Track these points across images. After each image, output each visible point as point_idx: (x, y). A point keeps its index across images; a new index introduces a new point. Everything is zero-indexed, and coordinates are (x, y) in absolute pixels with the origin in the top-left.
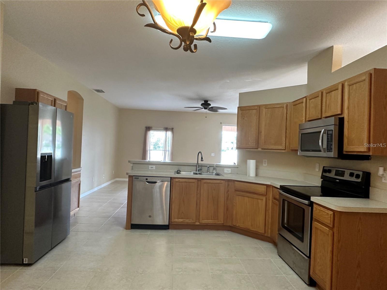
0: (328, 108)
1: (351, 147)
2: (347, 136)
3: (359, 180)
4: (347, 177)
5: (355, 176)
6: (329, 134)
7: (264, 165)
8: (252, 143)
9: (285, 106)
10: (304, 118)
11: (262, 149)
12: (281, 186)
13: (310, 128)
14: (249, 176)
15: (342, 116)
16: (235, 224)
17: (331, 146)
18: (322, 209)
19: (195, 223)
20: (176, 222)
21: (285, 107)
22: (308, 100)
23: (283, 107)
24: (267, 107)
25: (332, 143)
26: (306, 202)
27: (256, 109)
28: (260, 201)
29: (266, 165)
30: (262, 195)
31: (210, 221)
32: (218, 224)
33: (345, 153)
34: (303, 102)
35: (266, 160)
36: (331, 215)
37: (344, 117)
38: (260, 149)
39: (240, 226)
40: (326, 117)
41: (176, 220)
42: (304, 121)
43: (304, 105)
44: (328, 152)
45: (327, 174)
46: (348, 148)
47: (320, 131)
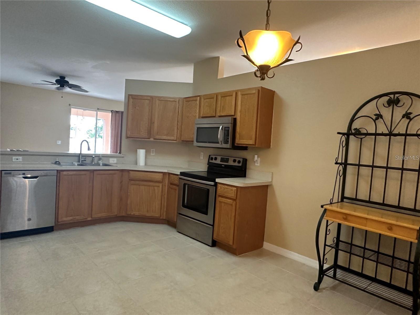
0: (223, 109)
1: (241, 141)
2: (239, 132)
3: (240, 165)
4: (231, 163)
5: (237, 162)
6: (226, 130)
7: (152, 154)
8: (144, 133)
9: (177, 100)
10: (197, 114)
11: (155, 139)
12: (181, 173)
13: (206, 123)
14: (139, 165)
15: (235, 117)
16: (129, 213)
17: (227, 140)
18: (226, 187)
19: (87, 219)
20: (64, 221)
21: (177, 102)
22: (202, 100)
23: (176, 101)
24: (161, 99)
25: (228, 137)
26: (213, 183)
27: (149, 100)
28: (156, 188)
29: (154, 154)
30: (159, 182)
31: (103, 215)
32: (112, 216)
33: (236, 145)
34: (196, 100)
35: (154, 150)
36: (235, 190)
37: (236, 118)
38: (152, 139)
39: (135, 214)
40: (220, 116)
41: (65, 219)
42: (197, 117)
43: (198, 102)
44: (225, 144)
45: (214, 161)
46: (239, 141)
47: (219, 126)
